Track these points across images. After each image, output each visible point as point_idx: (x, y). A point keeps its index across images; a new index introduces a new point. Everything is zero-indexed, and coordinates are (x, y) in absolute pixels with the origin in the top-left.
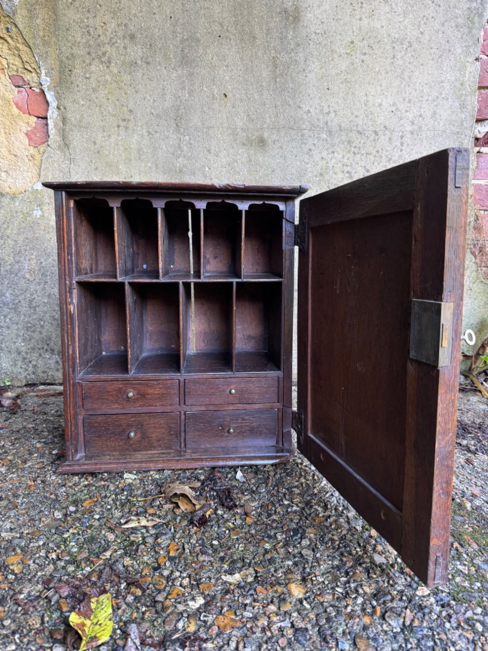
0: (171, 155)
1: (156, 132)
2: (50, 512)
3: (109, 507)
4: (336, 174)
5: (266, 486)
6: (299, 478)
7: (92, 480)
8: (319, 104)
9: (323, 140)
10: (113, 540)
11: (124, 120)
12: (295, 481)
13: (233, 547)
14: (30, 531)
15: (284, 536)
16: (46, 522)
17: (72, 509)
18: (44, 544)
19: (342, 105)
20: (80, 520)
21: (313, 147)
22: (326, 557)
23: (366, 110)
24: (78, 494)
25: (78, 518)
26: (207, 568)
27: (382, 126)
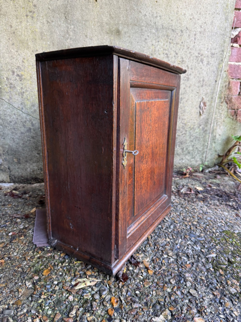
0: (62, 38)
1: (52, 21)
2: (22, 282)
3: (61, 273)
4: (160, 54)
5: (150, 246)
6: (166, 238)
7: (41, 253)
8: (151, 11)
9: (153, 34)
10: (72, 300)
11: (31, 12)
12: (164, 241)
13: (149, 295)
14: (14, 301)
15: (175, 281)
16: (22, 292)
17: (36, 278)
18: (27, 312)
19: (164, 12)
20: (45, 286)
21: (147, 37)
22: (204, 293)
23: (177, 17)
24: (36, 265)
25: (43, 285)
26: (141, 314)
27: (185, 27)
